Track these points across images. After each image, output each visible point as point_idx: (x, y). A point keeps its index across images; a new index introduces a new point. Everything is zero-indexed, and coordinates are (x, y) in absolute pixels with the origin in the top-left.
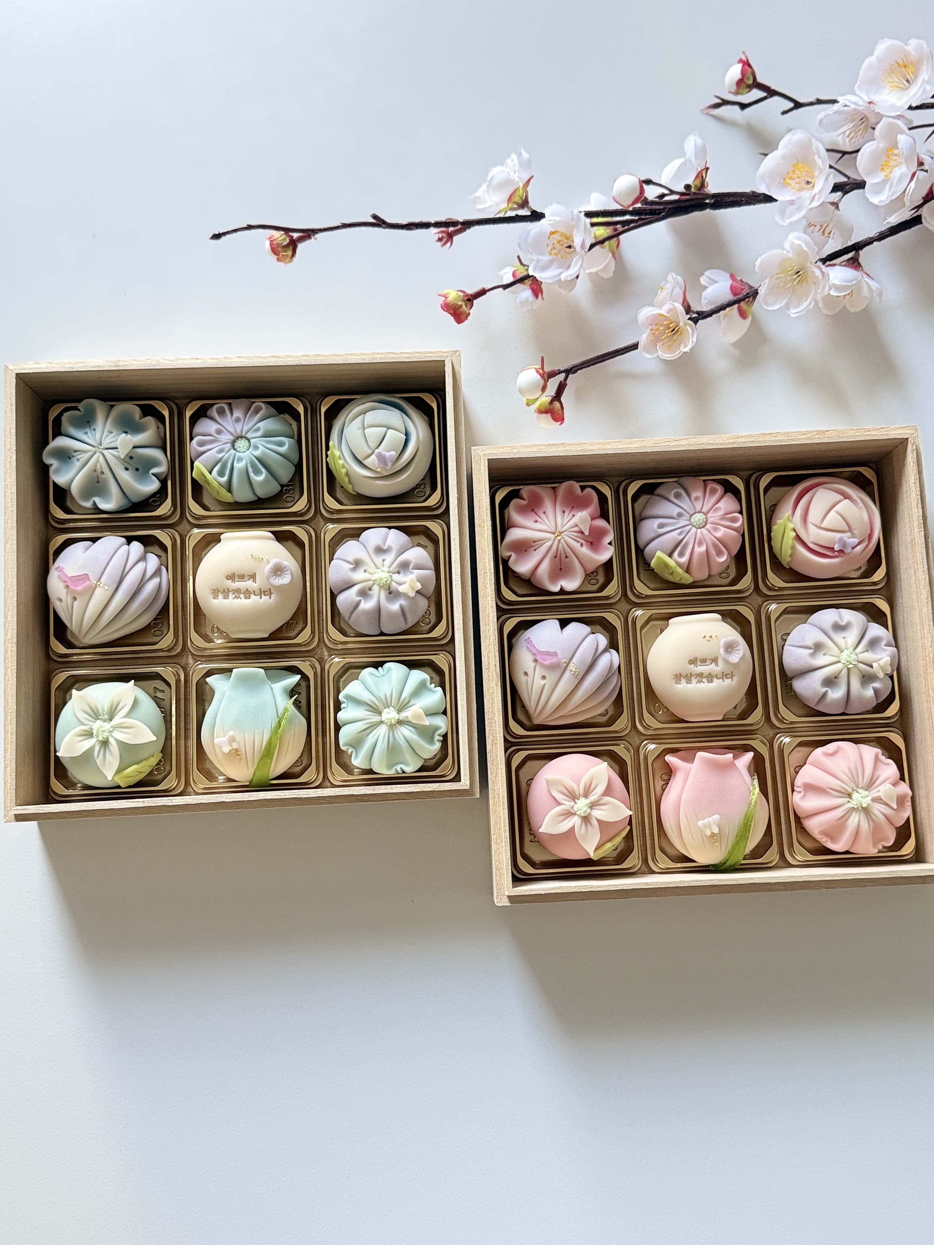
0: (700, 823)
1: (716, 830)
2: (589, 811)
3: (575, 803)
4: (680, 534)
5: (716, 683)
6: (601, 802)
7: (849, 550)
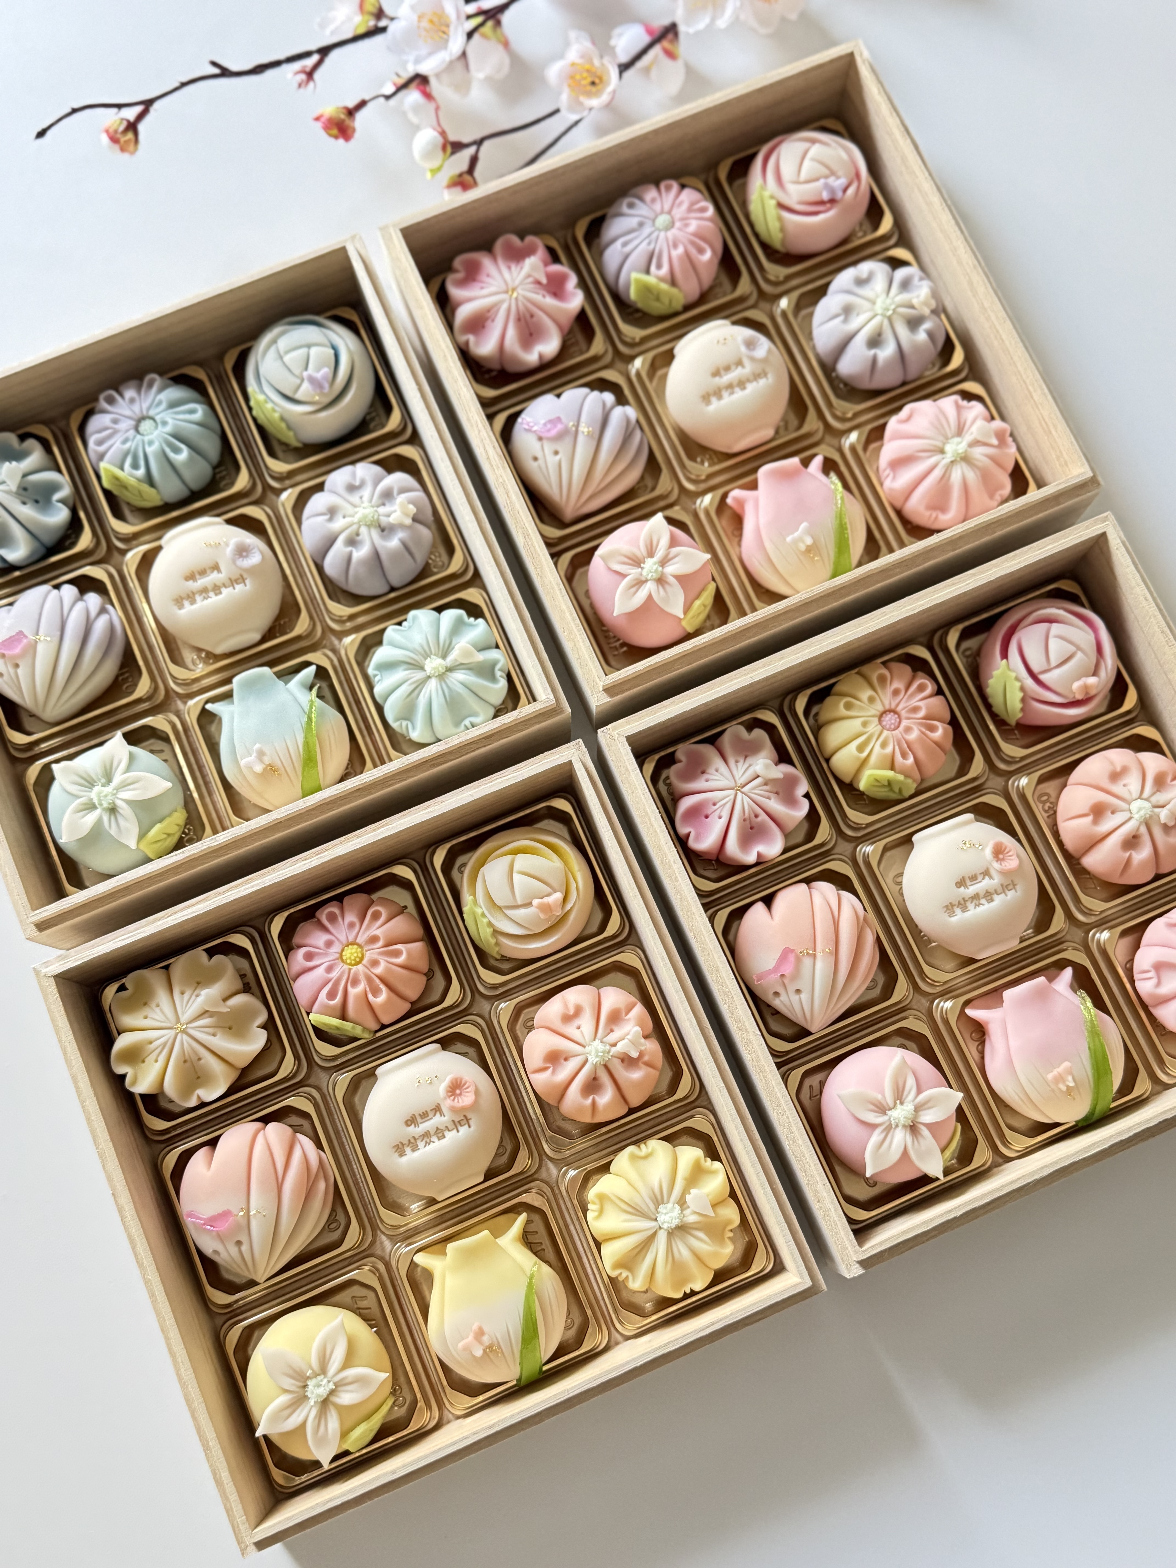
0: (789, 539)
1: (809, 541)
2: (660, 569)
3: (642, 568)
4: (649, 244)
5: (751, 387)
6: (671, 555)
7: (839, 194)
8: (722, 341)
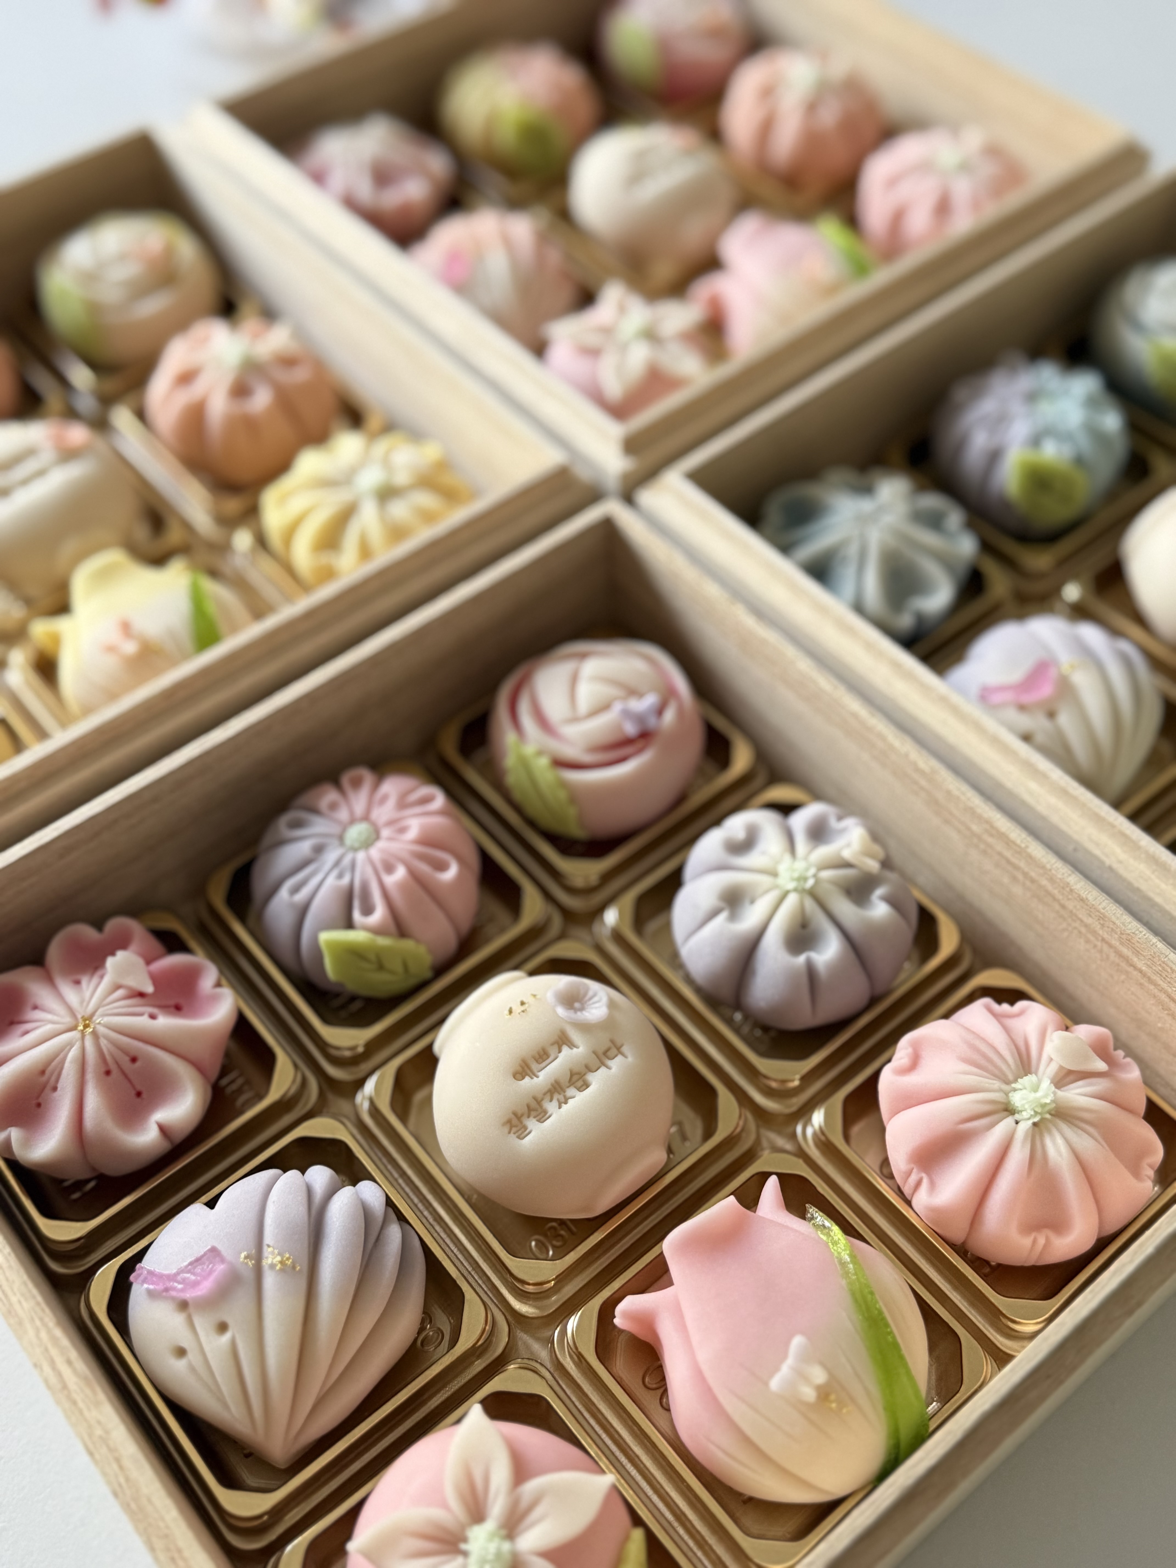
0: (775, 1383)
1: (819, 1376)
2: (506, 1546)
4: (340, 876)
8: (517, 1009)
